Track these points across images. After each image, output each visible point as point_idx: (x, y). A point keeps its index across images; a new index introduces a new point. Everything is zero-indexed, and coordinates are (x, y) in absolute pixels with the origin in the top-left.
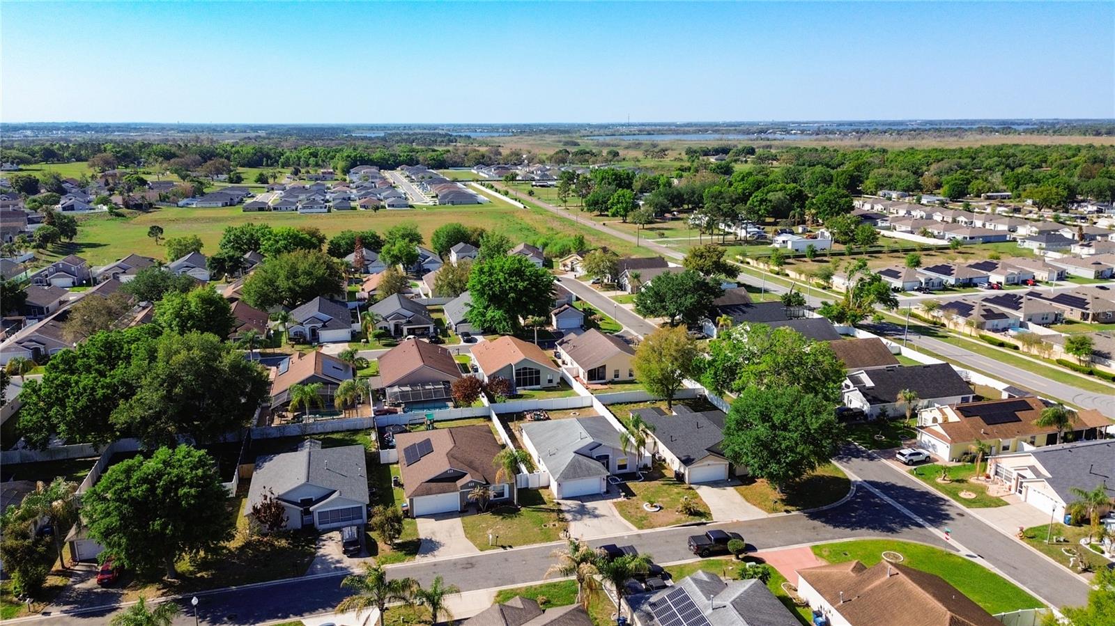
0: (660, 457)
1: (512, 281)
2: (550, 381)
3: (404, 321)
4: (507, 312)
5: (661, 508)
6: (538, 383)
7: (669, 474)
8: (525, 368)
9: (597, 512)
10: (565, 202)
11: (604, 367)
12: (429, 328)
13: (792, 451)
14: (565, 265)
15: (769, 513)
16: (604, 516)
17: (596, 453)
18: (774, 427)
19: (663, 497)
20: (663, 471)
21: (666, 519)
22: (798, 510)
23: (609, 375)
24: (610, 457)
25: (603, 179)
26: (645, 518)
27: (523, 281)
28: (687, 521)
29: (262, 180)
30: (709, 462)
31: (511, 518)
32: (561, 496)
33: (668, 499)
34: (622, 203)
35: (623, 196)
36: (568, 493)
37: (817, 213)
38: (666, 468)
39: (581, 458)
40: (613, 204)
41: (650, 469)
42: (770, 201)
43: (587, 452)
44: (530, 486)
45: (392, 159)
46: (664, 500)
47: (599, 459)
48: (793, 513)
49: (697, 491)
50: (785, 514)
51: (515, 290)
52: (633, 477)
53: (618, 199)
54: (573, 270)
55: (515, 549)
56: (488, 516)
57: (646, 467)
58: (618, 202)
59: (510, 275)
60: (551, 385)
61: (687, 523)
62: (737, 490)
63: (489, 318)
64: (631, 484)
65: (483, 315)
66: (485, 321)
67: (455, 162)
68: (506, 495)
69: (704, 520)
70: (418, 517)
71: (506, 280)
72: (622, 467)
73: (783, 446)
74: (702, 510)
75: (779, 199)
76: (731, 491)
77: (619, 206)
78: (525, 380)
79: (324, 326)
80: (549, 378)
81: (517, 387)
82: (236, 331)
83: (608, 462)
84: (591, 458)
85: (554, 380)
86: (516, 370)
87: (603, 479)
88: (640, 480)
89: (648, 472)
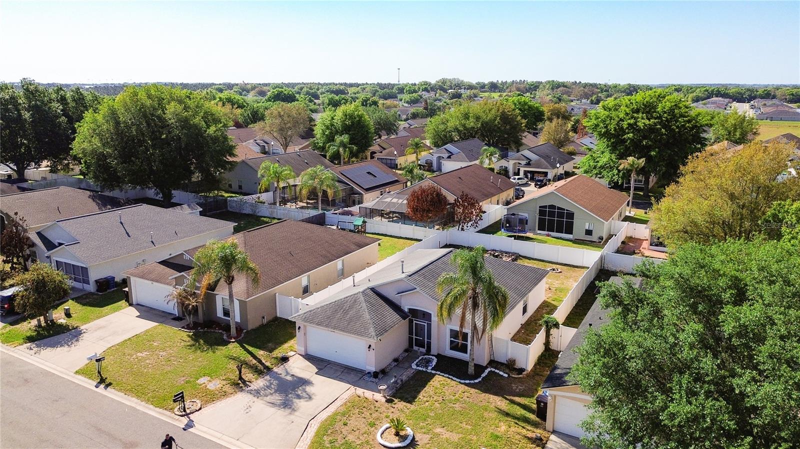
2: (589, 232)
3: (523, 162)
6: (570, 231)
8: (552, 207)
12: (548, 173)
17: (406, 303)
19: (453, 429)
24: (433, 318)
32: (304, 350)
36: (316, 349)
41: (521, 371)
43: (391, 294)
46: (447, 435)
47: (409, 314)
51: (635, 130)
52: (462, 370)
57: (510, 365)
60: (588, 238)
63: (599, 164)
64: (437, 382)
66: (595, 168)
70: (133, 304)
71: (627, 115)
78: (551, 222)
79: (449, 157)
80: (587, 228)
81: (538, 230)
82: (381, 152)
83: (429, 326)
84: (396, 308)
85: (593, 232)
86: (540, 207)
87: (370, 346)
88: (467, 382)
89: (506, 375)
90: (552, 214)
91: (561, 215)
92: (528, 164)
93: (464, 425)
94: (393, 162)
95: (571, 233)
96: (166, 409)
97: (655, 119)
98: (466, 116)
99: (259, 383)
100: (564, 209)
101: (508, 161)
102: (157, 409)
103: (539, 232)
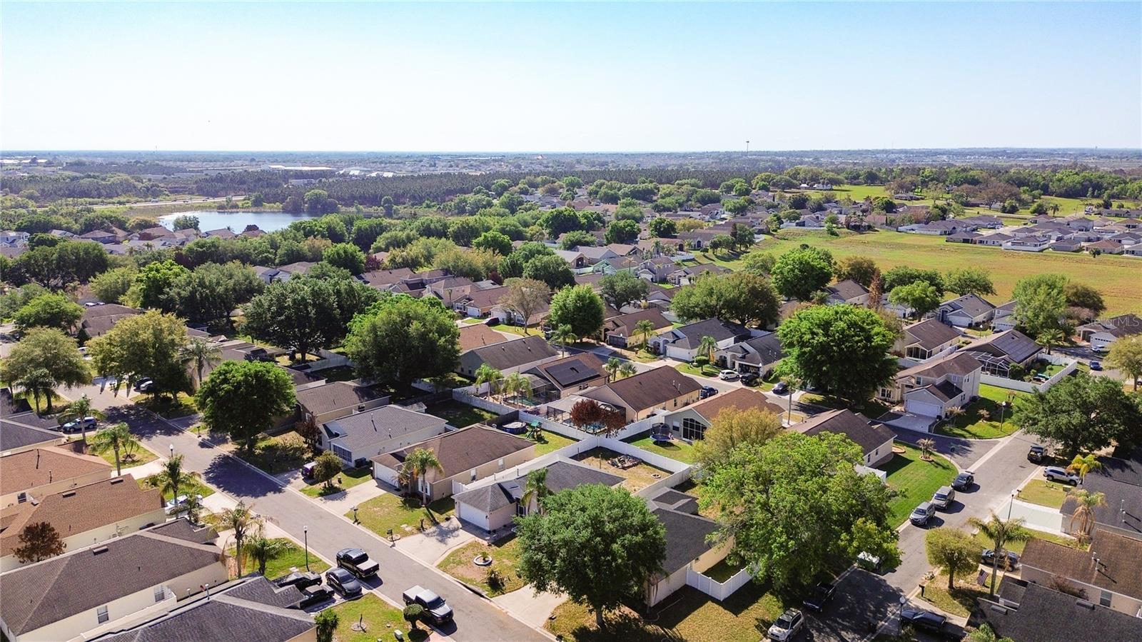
3: (740, 355)
5: (487, 565)
8: (692, 420)
9: (450, 539)
12: (759, 368)
15: (543, 627)
17: (512, 493)
21: (467, 573)
26: (459, 563)
28: (475, 585)
31: (406, 509)
32: (458, 515)
36: (464, 515)
39: (494, 489)
47: (515, 501)
56: (399, 500)
61: (471, 586)
68: (429, 493)
69: (486, 593)
70: (374, 479)
79: (674, 342)
82: (614, 330)
84: (509, 495)
86: (684, 419)
87: (487, 516)
90: (691, 425)
91: (698, 428)
92: (743, 358)
97: (830, 336)
98: (711, 292)
99: (431, 529)
100: (699, 423)
101: (727, 353)
102: (380, 537)
103: (684, 439)
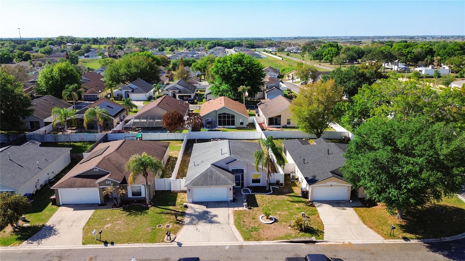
0: (293, 176)
1: (234, 66)
2: (242, 123)
3: (177, 91)
4: (231, 85)
5: (276, 221)
6: (233, 124)
7: (297, 191)
8: (224, 114)
9: (215, 219)
10: (303, 57)
11: (280, 116)
12: (191, 95)
13: (416, 176)
14: (289, 76)
15: (386, 238)
16: (219, 223)
17: (231, 167)
18: (396, 150)
19: (283, 211)
20: (293, 188)
21: (276, 233)
22: (418, 238)
23: (284, 122)
24: (245, 171)
25: (324, 47)
26: (256, 229)
27: (242, 66)
28: (296, 237)
29: (172, 50)
30: (332, 183)
31: (136, 215)
32: (191, 200)
33: (287, 213)
34: (330, 54)
35: (331, 50)
36: (197, 198)
37: (441, 60)
38: (296, 186)
39: (214, 169)
40: (325, 55)
41: (282, 184)
42: (413, 53)
43: (224, 165)
44: (172, 189)
45: (231, 44)
46: (283, 213)
47: (233, 172)
48: (412, 241)
49: (318, 209)
50: (403, 241)
51: (237, 72)
52: (263, 190)
53: (328, 52)
54: (293, 79)
55: (116, 246)
56: (118, 212)
57: (278, 183)
58: (328, 54)
59: (234, 63)
60: (242, 126)
61: (296, 240)
62: (356, 211)
63: (221, 90)
64: (259, 197)
65: (218, 88)
66: (219, 91)
67: (259, 46)
68: (143, 195)
69: (314, 239)
70: (64, 205)
71: (231, 65)
72: (254, 181)
73: (405, 170)
74: (315, 227)
75: (419, 52)
76: (350, 212)
77: (328, 56)
78: (224, 121)
79: (133, 91)
80: (241, 121)
81: (219, 125)
82: (86, 91)
83: (243, 175)
84: (227, 171)
85: (244, 123)
86: (219, 115)
87: (230, 189)
88: (269, 193)
89: (278, 187)
90: (224, 117)
91: (228, 117)
92: (180, 92)
93: (284, 208)
94: (95, 97)
95: (234, 125)
96: (159, 242)
97: (245, 66)
98: (129, 66)
99: (187, 220)
100: (230, 114)
101: (168, 91)
102: (155, 244)
103: (219, 126)
